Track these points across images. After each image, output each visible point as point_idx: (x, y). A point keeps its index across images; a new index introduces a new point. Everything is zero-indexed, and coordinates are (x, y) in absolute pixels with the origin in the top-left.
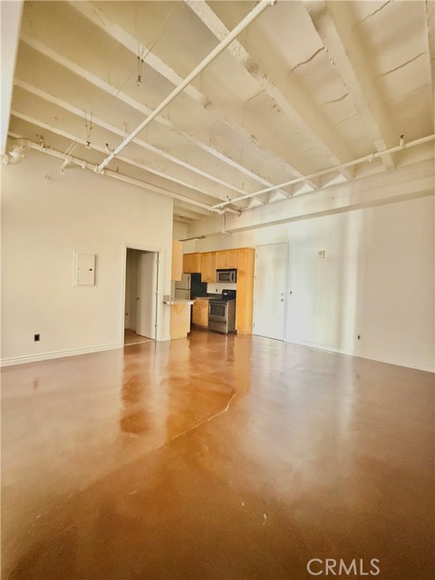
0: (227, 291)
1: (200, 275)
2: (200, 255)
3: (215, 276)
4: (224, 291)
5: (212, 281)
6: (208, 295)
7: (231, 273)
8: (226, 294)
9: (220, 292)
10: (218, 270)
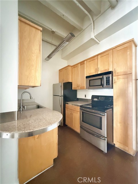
0: (97, 97)
1: (71, 84)
2: (70, 68)
3: (84, 82)
4: (93, 97)
5: (82, 88)
6: (78, 100)
7: (105, 77)
8: (96, 99)
9: (89, 97)
10: (87, 77)
